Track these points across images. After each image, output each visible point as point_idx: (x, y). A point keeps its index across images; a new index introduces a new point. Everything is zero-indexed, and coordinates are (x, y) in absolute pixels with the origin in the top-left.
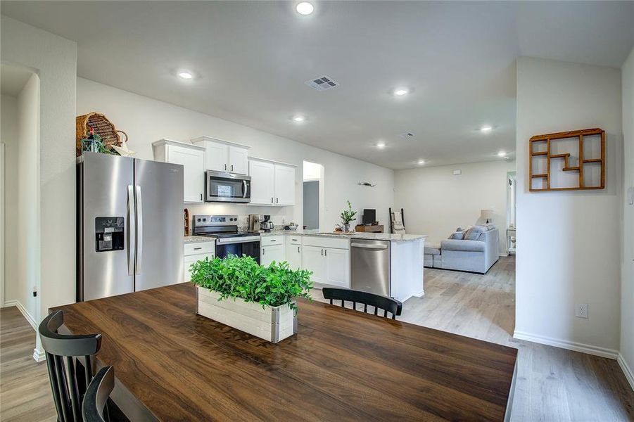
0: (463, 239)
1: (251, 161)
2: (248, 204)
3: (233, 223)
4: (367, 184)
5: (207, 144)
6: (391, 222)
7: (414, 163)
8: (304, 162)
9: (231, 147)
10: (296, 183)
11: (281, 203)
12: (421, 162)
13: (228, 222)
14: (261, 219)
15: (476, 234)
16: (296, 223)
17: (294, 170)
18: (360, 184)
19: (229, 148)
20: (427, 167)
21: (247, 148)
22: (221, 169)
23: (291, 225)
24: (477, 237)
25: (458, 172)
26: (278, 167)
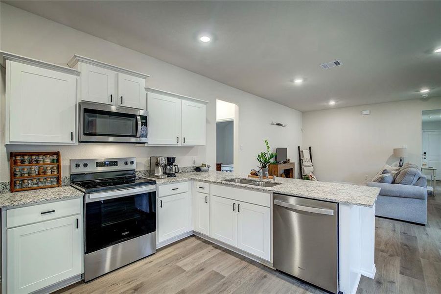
0: (393, 182)
1: (149, 93)
2: (146, 145)
3: (129, 167)
4: (279, 125)
5: (82, 67)
6: (300, 160)
7: (325, 104)
8: (217, 100)
9: (120, 74)
10: (207, 121)
11: (189, 142)
12: (332, 103)
13: (121, 167)
14: (163, 161)
15: (412, 177)
16: (207, 163)
17: (204, 106)
18: (272, 124)
19: (117, 76)
20: (339, 108)
21: (145, 77)
22: (105, 100)
23: (202, 166)
24: (414, 182)
25: (367, 112)
26: (184, 102)
